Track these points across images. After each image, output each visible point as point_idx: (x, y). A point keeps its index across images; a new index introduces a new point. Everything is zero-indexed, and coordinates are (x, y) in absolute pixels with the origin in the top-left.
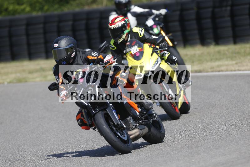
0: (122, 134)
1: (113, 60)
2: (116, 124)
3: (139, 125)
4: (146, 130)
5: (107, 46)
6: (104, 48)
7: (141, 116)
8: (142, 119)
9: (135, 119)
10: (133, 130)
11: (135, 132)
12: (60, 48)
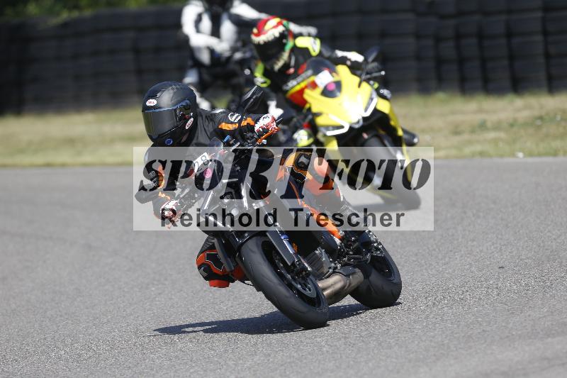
0: (305, 286)
1: (275, 126)
2: (289, 264)
3: (342, 266)
4: (358, 277)
5: (259, 95)
6: (254, 100)
7: (346, 247)
8: (348, 254)
9: (333, 252)
10: (329, 277)
11: (332, 283)
12: (160, 108)
